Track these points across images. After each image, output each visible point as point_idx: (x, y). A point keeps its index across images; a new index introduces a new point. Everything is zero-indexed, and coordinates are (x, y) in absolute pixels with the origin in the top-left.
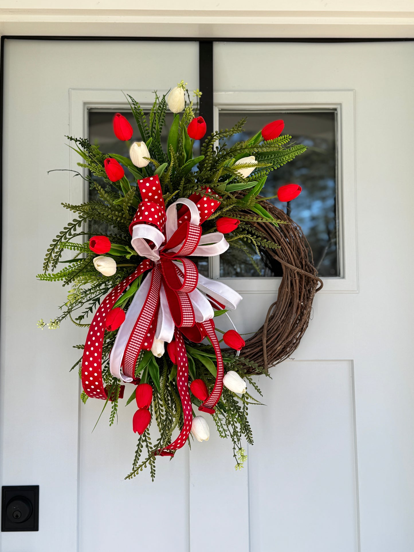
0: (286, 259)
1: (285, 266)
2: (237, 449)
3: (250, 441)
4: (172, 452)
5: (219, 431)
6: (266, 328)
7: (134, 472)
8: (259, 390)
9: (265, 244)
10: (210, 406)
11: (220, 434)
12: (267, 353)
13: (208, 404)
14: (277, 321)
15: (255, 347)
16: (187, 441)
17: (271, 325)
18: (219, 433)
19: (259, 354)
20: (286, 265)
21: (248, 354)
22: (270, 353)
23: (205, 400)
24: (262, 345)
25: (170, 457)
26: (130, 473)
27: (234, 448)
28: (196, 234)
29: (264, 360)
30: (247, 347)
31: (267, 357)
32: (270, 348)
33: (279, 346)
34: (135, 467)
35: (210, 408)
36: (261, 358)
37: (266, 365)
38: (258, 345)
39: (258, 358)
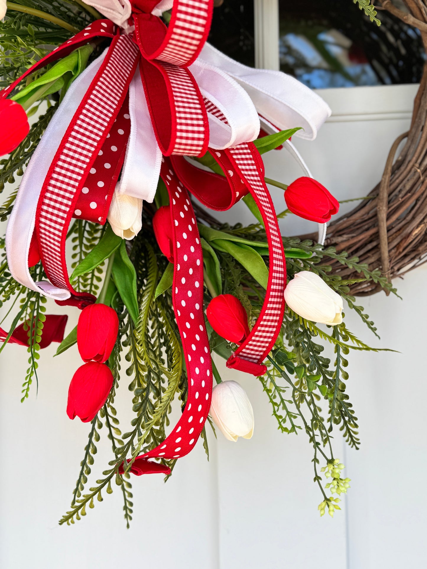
2: (323, 462)
3: (352, 440)
4: (168, 463)
5: (276, 415)
6: (385, 187)
7: (76, 511)
10: (254, 357)
11: (280, 423)
12: (389, 243)
13: (248, 351)
14: (413, 170)
16: (201, 440)
18: (278, 422)
19: (370, 247)
21: (343, 246)
22: (395, 243)
23: (242, 342)
24: (376, 225)
25: (163, 475)
26: (67, 513)
27: (316, 460)
29: (383, 258)
30: (341, 233)
31: (390, 251)
32: (396, 232)
33: (418, 227)
34: (77, 498)
35: (256, 361)
36: (373, 254)
37: (386, 270)
38: (366, 227)
39: (369, 254)
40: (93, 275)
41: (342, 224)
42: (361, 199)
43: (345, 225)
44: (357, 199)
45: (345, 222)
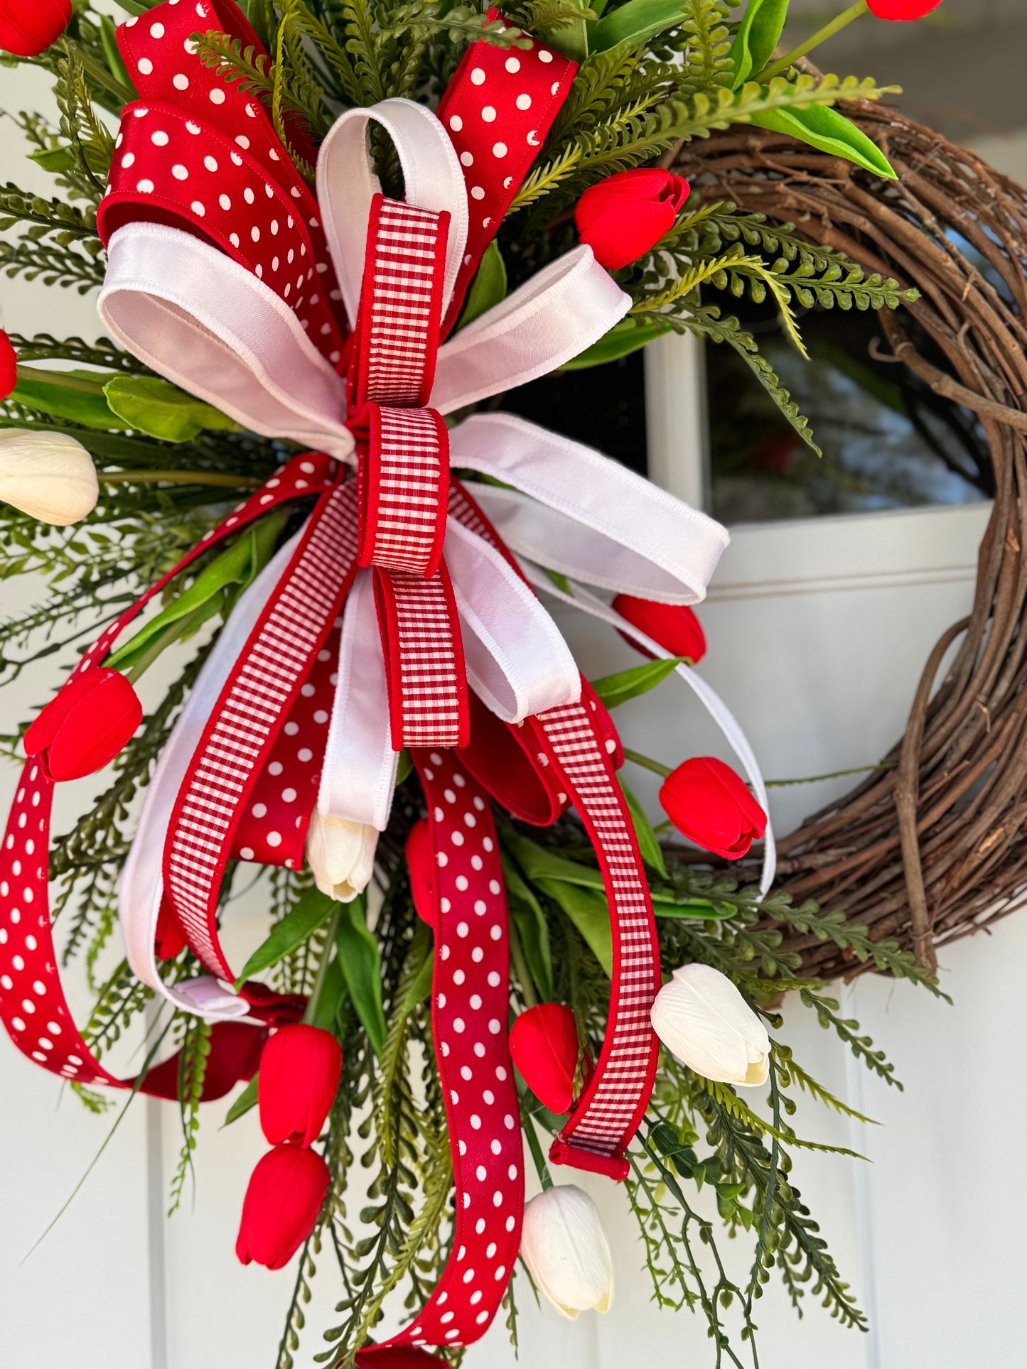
0: (999, 386)
1: (999, 425)
3: (847, 1313)
5: (652, 1268)
6: (912, 748)
8: (881, 1056)
9: (838, 293)
10: (606, 1139)
11: (657, 1287)
12: (925, 870)
13: (589, 1130)
14: (973, 709)
15: (867, 839)
16: (502, 1314)
17: (943, 731)
18: (653, 1284)
19: (886, 876)
20: (998, 416)
21: (825, 876)
22: (939, 870)
23: (571, 1112)
24: (893, 829)
28: (420, 253)
29: (912, 905)
30: (826, 844)
31: (927, 889)
32: (943, 844)
33: (988, 834)
35: (611, 1147)
36: (893, 894)
37: (921, 930)
38: (879, 831)
39: (883, 895)
40: (308, 950)
41: (826, 825)
42: (867, 768)
43: (831, 828)
44: (858, 771)
45: (832, 821)
